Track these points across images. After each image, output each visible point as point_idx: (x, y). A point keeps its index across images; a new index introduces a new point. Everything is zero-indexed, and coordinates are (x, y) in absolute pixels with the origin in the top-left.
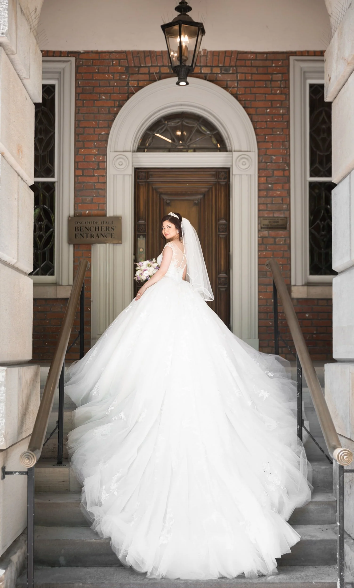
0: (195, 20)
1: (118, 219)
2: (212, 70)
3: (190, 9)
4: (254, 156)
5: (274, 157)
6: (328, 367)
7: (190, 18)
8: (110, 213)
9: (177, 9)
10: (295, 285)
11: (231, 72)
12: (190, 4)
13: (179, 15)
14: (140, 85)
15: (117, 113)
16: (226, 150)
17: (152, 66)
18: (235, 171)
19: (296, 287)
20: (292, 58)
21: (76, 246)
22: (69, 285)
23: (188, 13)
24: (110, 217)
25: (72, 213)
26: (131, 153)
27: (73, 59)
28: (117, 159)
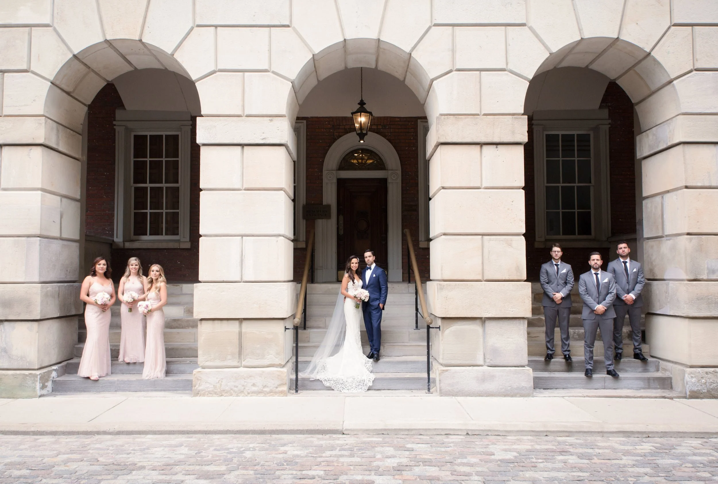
0: (368, 110)
1: (329, 207)
2: (377, 127)
3: (365, 104)
4: (399, 172)
5: (410, 173)
6: (428, 283)
7: (365, 109)
8: (325, 203)
9: (359, 104)
10: (421, 241)
11: (387, 128)
12: (365, 102)
13: (360, 107)
14: (340, 135)
15: (328, 150)
16: (385, 170)
17: (346, 125)
18: (389, 181)
19: (421, 242)
20: (419, 120)
21: (307, 220)
22: (303, 241)
23: (364, 106)
24: (324, 205)
25: (305, 203)
26: (335, 171)
27: (305, 121)
28: (329, 174)
